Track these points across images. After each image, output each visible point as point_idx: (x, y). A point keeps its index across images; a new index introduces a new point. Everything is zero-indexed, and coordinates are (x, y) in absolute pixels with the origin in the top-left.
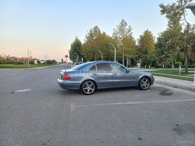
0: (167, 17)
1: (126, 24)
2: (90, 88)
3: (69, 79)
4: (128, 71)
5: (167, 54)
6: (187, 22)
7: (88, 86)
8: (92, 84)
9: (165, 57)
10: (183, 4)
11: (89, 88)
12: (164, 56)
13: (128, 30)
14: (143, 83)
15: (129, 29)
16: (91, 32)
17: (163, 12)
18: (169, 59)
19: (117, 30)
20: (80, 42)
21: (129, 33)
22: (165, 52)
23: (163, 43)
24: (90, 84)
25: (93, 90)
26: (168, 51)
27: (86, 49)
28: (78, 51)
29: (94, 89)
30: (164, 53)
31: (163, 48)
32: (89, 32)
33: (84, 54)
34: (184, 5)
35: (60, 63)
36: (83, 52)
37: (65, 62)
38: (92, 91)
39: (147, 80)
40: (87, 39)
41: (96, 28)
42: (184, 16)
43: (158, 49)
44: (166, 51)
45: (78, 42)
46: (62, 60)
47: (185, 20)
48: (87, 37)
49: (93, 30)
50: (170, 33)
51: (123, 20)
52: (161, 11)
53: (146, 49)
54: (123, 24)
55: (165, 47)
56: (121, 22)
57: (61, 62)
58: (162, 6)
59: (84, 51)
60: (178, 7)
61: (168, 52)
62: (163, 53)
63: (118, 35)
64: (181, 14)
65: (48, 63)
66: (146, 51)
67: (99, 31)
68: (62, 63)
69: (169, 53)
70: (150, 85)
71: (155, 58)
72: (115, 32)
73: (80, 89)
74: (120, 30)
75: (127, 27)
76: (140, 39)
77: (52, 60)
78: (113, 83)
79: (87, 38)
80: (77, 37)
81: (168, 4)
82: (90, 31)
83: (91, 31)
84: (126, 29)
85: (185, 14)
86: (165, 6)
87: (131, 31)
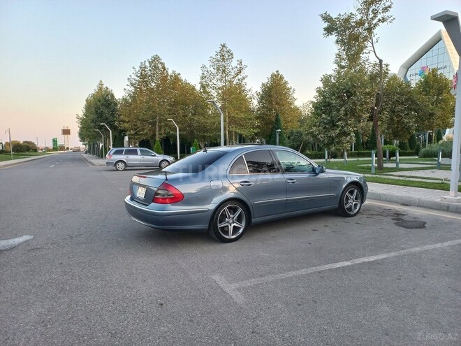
0: (337, 42)
1: (231, 55)
2: (234, 222)
3: (177, 199)
4: (317, 171)
5: (342, 127)
6: (378, 58)
7: (230, 218)
8: (240, 210)
9: (339, 135)
10: (371, 16)
11: (231, 223)
12: (338, 131)
13: (235, 70)
14: (347, 198)
15: (238, 67)
16: (143, 70)
17: (329, 30)
18: (348, 139)
19: (212, 69)
20: (112, 96)
21: (239, 77)
22: (339, 123)
23: (334, 101)
24: (233, 210)
25: (242, 226)
26: (345, 120)
27: (130, 114)
28: (106, 119)
29: (244, 224)
30: (338, 126)
31: (334, 113)
32: (138, 69)
33: (126, 125)
34: (372, 19)
35: (47, 149)
36: (124, 122)
37: (62, 148)
38: (241, 231)
39: (356, 191)
40: (132, 89)
41: (155, 61)
42: (372, 44)
43: (324, 116)
44: (339, 120)
45: (107, 95)
46: (55, 141)
47: (374, 52)
48: (134, 82)
49: (147, 64)
50: (351, 79)
51: (223, 46)
52: (325, 29)
53: (277, 115)
54: (224, 55)
55: (338, 111)
56: (218, 50)
57: (51, 146)
58: (326, 18)
59: (127, 119)
60: (360, 23)
61: (344, 123)
62: (333, 125)
63: (214, 81)
64: (365, 39)
65: (18, 151)
66: (277, 120)
67: (164, 68)
68: (55, 149)
69: (347, 125)
70: (362, 202)
71: (319, 137)
72: (205, 73)
73: (209, 227)
74: (218, 70)
75: (234, 63)
76: (261, 92)
77: (22, 142)
78: (286, 203)
79: (132, 85)
80: (101, 81)
81: (340, 15)
82: (141, 68)
83: (143, 68)
84: (230, 67)
85: (374, 39)
86: (333, 17)
87: (242, 72)
